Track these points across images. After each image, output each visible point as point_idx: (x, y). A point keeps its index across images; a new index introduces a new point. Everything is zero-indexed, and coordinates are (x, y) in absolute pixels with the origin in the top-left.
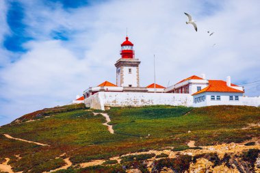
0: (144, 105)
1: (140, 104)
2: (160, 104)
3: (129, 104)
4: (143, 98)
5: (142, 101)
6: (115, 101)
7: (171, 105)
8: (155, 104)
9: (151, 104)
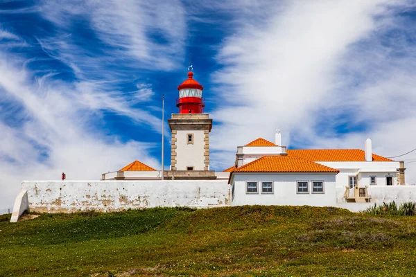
0: (126, 208)
1: (117, 206)
2: (164, 205)
3: (90, 208)
4: (123, 193)
5: (123, 198)
6: (58, 202)
7: (191, 206)
8: (152, 205)
9: (142, 205)
